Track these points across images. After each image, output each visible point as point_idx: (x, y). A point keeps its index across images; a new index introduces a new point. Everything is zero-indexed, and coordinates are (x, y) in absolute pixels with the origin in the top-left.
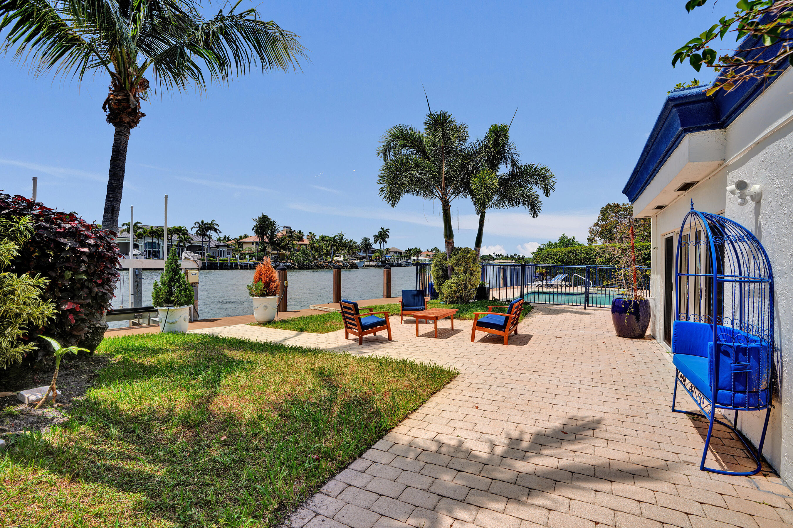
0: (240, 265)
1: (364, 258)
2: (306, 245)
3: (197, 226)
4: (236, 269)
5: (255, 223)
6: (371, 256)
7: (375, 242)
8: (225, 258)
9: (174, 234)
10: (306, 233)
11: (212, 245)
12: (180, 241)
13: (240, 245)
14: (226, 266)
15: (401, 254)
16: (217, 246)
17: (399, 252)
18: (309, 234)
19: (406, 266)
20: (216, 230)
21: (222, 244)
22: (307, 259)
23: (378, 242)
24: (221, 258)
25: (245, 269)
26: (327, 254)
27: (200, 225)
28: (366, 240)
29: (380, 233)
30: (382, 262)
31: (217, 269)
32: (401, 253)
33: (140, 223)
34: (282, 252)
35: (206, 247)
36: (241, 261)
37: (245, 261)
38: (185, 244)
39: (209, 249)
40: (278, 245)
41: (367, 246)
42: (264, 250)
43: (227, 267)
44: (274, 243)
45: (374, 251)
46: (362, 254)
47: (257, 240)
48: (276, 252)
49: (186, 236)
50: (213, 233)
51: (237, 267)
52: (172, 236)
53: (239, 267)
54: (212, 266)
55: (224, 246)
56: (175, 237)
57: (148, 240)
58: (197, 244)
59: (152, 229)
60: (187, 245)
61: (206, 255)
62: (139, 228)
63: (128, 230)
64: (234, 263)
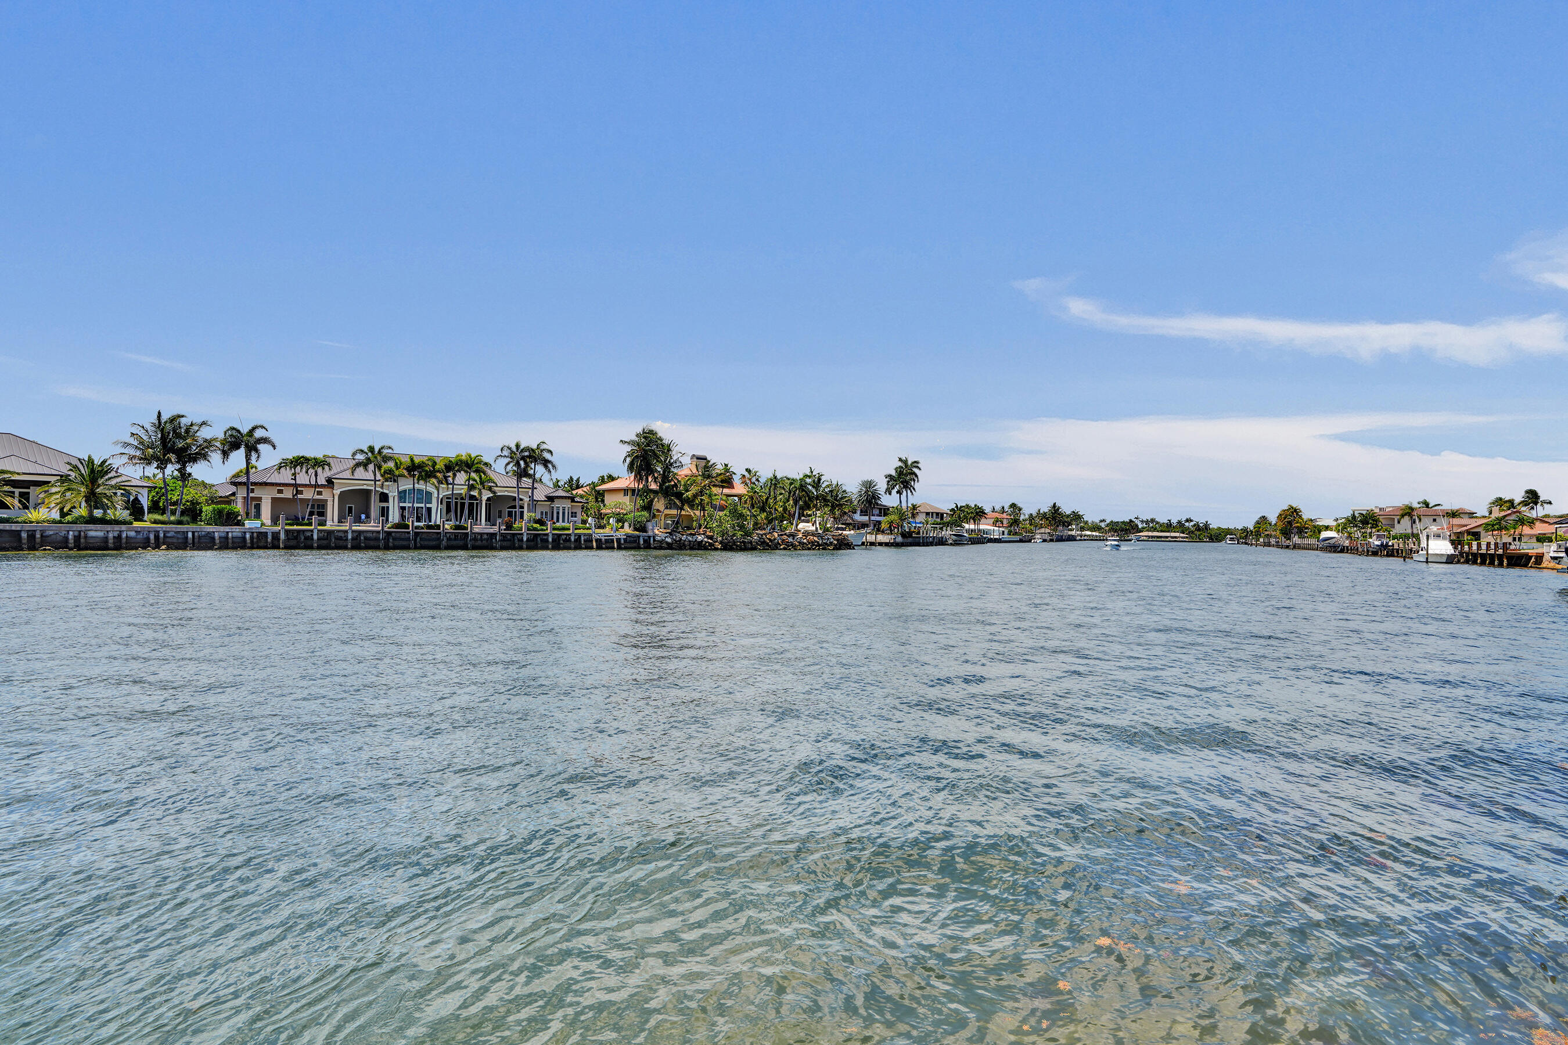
0: (597, 540)
1: (864, 525)
2: (740, 497)
3: (506, 453)
4: (587, 548)
5: (629, 448)
6: (879, 522)
7: (889, 491)
8: (566, 525)
9: (460, 471)
10: (738, 470)
11: (540, 495)
12: (471, 487)
13: (600, 496)
14: (566, 540)
15: (942, 519)
16: (551, 499)
17: (937, 514)
18: (746, 474)
19: (956, 543)
20: (546, 463)
21: (561, 493)
22: (742, 527)
23: (894, 492)
24: (558, 525)
25: (607, 548)
26: (787, 515)
27: (512, 452)
28: (869, 485)
29: (900, 472)
30: (903, 535)
31: (546, 548)
32: (942, 515)
33: (389, 447)
34: (687, 511)
35: (526, 499)
36: (598, 531)
37: (607, 531)
38: (480, 493)
39: (534, 503)
40: (679, 495)
41: (870, 500)
42: (648, 507)
43: (568, 544)
44: (671, 492)
45: (885, 511)
46: (858, 517)
47: (632, 486)
48: (674, 512)
49: (483, 475)
50: (540, 470)
51: (589, 544)
52: (455, 475)
53: (594, 544)
54: (537, 542)
55: (565, 497)
56: (461, 477)
57: (406, 484)
58: (506, 493)
59: (412, 460)
60: (486, 495)
61: (525, 517)
62: (386, 459)
63: (365, 464)
64: (585, 535)
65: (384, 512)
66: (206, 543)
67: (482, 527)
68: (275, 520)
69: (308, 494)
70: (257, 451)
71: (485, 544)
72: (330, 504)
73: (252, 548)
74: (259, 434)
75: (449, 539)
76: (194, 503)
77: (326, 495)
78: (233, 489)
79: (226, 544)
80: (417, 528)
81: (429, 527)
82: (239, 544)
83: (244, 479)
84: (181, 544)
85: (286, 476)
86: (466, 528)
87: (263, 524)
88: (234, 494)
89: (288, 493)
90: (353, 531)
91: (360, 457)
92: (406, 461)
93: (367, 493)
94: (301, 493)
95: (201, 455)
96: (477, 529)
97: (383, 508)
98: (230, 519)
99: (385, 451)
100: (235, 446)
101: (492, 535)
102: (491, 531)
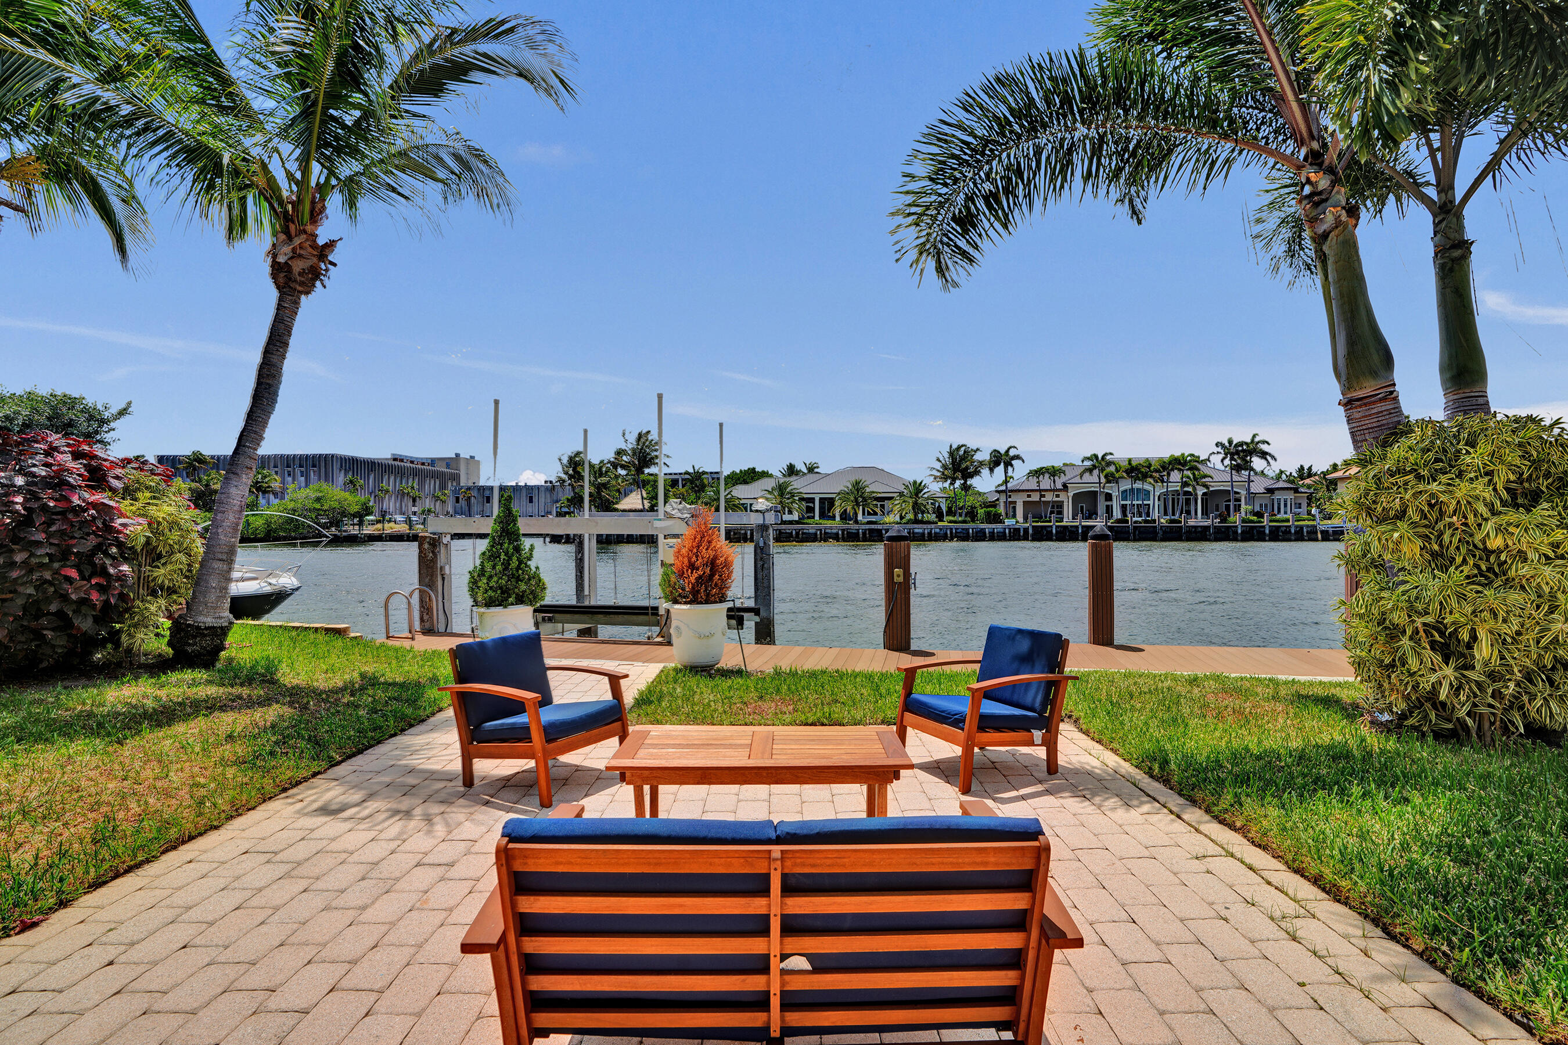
0: (1322, 532)
3: (1221, 449)
4: (1310, 540)
8: (1287, 516)
9: (1172, 470)
11: (1258, 486)
12: (1185, 484)
13: (1332, 485)
14: (1285, 532)
16: (1270, 491)
20: (1264, 455)
21: (1281, 484)
24: (1278, 517)
25: (1334, 540)
27: (1226, 448)
31: (1264, 540)
33: (1111, 454)
35: (1243, 493)
36: (1326, 522)
37: (1334, 521)
38: (1195, 489)
39: (1251, 497)
43: (1287, 536)
49: (1196, 473)
50: (1258, 463)
51: (1313, 536)
52: (1169, 474)
53: (1320, 536)
54: (1252, 534)
55: (1291, 489)
56: (1176, 476)
57: (1126, 485)
58: (1222, 488)
59: (1130, 464)
60: (1200, 491)
61: (1242, 510)
62: (1109, 463)
63: (1090, 470)
64: (1308, 526)
65: (1109, 510)
66: (980, 536)
67: (1198, 520)
68: (1026, 519)
69: (1049, 497)
70: (1012, 465)
71: (1199, 535)
72: (1065, 504)
73: (1010, 540)
74: (1012, 452)
75: (1164, 532)
76: (973, 508)
77: (1063, 497)
78: (997, 496)
79: (994, 537)
80: (1136, 522)
81: (1146, 521)
82: (1001, 537)
83: (1003, 488)
84: (964, 536)
85: (1032, 484)
86: (1180, 522)
87: (1017, 522)
88: (998, 500)
89: (1035, 497)
90: (1083, 527)
91: (1088, 463)
92: (1125, 465)
93: (1094, 494)
94: (1044, 496)
95: (977, 473)
96: (1192, 522)
97: (1107, 506)
98: (996, 518)
99: (1108, 457)
100: (997, 464)
101: (1207, 528)
102: (1206, 524)
